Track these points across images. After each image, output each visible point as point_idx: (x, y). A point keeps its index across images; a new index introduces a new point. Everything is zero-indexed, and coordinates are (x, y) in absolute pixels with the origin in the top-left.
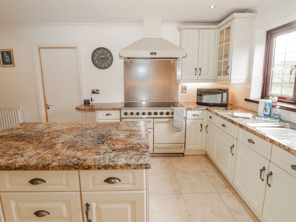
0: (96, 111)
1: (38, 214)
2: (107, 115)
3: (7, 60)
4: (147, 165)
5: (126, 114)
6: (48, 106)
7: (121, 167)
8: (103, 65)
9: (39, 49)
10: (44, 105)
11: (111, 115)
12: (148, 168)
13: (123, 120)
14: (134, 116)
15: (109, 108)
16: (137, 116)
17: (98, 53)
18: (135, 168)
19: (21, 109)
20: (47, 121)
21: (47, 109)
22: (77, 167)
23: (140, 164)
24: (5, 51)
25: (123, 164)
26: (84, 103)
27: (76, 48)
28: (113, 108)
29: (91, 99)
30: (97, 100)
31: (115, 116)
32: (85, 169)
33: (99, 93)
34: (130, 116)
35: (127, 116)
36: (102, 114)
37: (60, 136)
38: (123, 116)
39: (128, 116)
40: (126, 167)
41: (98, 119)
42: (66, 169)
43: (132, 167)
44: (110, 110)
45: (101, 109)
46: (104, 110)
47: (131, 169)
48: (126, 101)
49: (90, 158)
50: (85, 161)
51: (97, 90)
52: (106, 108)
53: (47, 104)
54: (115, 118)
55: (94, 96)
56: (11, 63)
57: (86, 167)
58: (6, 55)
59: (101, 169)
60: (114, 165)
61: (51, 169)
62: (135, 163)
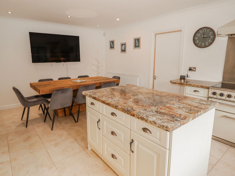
0: (185, 86)
1: (113, 133)
2: (195, 91)
3: (137, 45)
4: (167, 128)
5: (214, 94)
6: (155, 77)
7: (150, 122)
8: (203, 44)
9: (156, 35)
10: (153, 76)
11: (199, 92)
12: (168, 131)
13: (210, 99)
14: (224, 98)
15: (198, 85)
16: (227, 99)
17: (200, 33)
18: (159, 127)
19: (139, 77)
20: (153, 88)
21: (154, 80)
22: (128, 113)
23: (163, 125)
24: (137, 39)
25: (152, 120)
26: (180, 78)
27: (181, 31)
28: (201, 86)
29: (187, 75)
30: (192, 77)
31: (203, 94)
32: (132, 115)
33: (195, 71)
34: (219, 97)
35: (215, 96)
36: (190, 89)
37: (138, 95)
38: (211, 95)
39: (217, 96)
40: (153, 123)
41: (186, 93)
42: (124, 112)
43: (157, 125)
44: (198, 87)
45: (190, 84)
46: (193, 86)
47: (156, 126)
48: (224, 82)
49: (138, 110)
50: (134, 110)
51: (194, 68)
52: (194, 85)
53: (155, 75)
54: (203, 96)
55: (190, 73)
56: (138, 46)
57: (132, 114)
58: (137, 41)
59: (139, 119)
60: (146, 119)
61: (118, 109)
62: (160, 123)
